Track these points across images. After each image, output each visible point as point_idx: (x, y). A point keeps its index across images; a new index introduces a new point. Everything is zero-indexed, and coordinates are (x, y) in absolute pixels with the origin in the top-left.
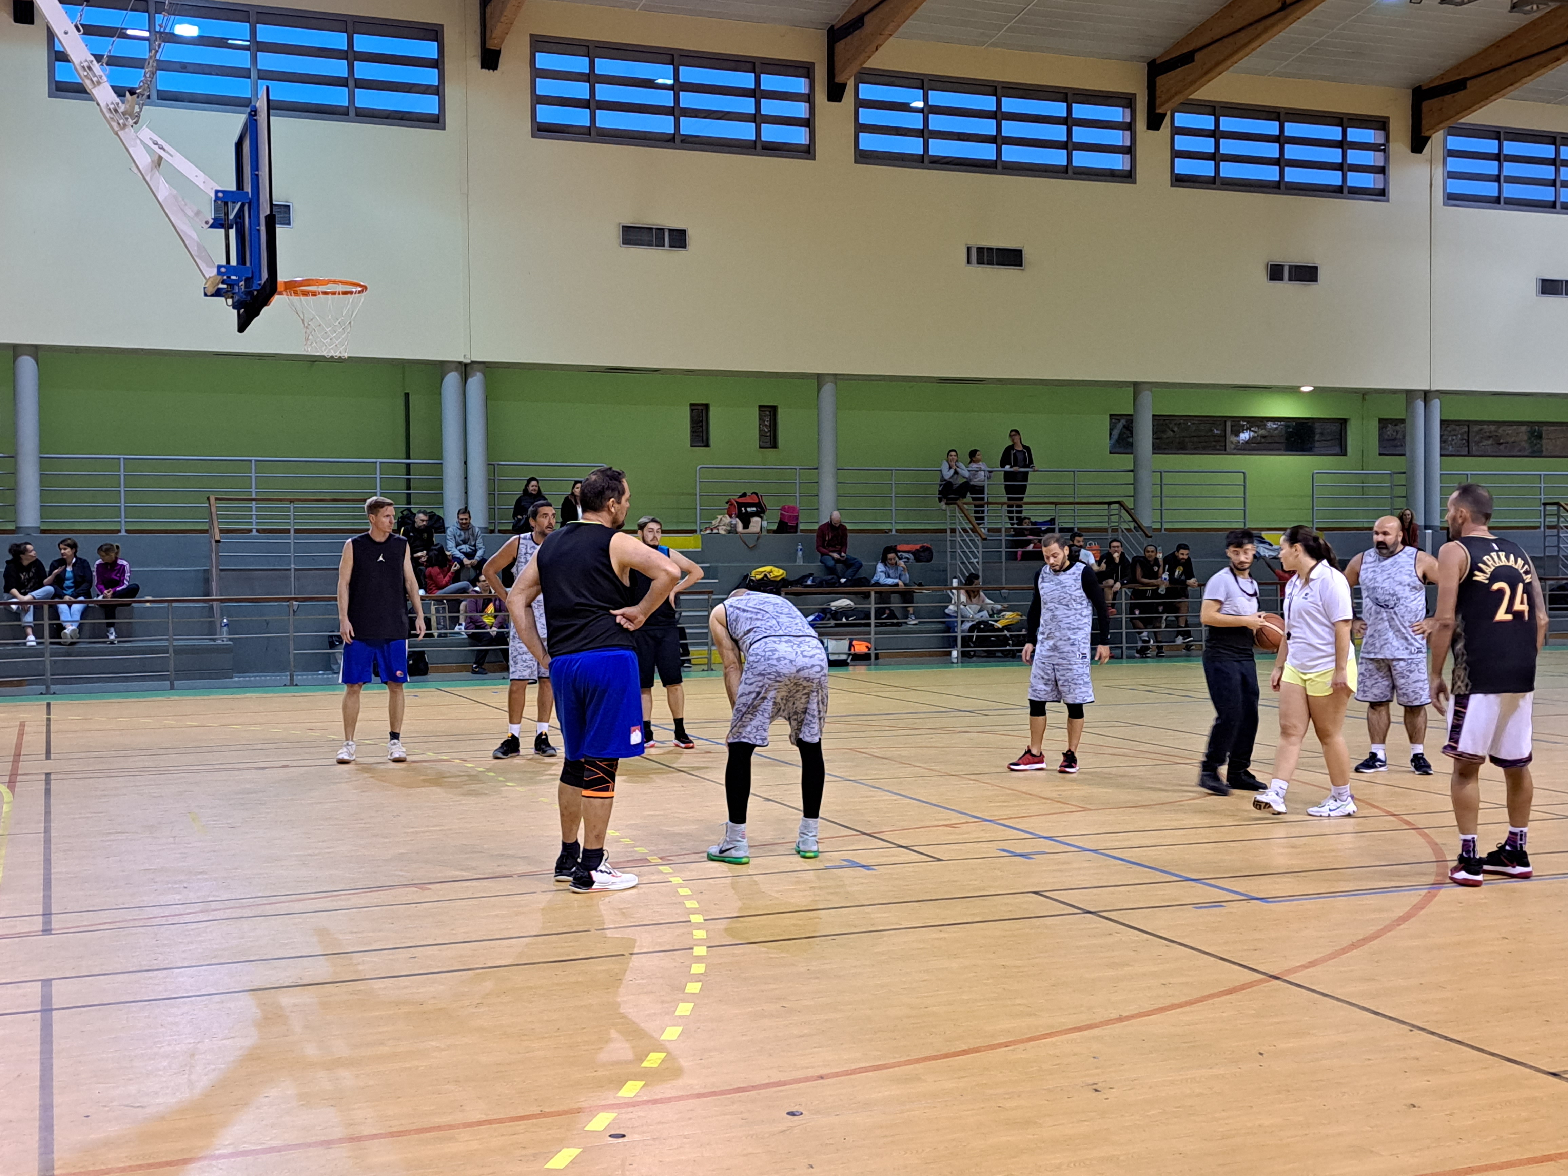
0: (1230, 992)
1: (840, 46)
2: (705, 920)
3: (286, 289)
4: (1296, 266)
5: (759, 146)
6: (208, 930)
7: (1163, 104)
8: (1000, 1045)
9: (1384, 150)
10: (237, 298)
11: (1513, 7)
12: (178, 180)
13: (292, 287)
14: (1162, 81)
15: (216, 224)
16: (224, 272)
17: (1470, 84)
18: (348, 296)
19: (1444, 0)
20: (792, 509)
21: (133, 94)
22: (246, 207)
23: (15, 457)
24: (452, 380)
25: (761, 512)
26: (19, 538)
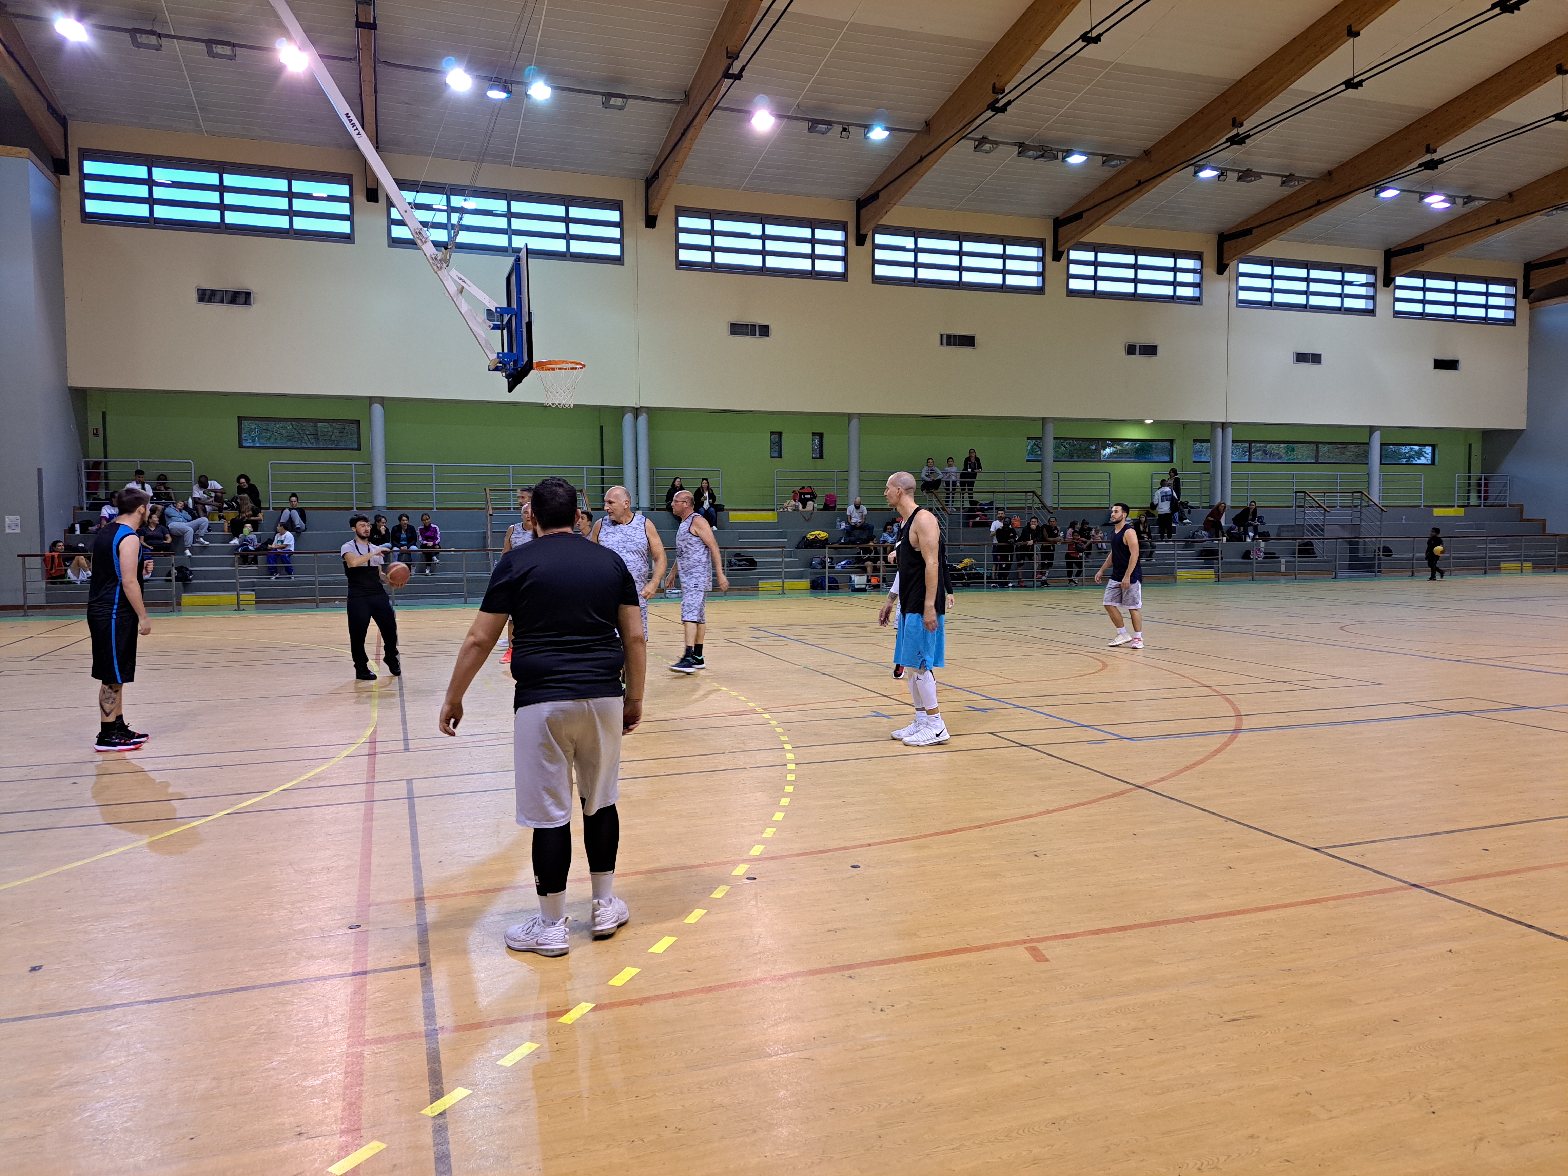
0: (1113, 796)
1: (864, 211)
2: (793, 747)
3: (537, 367)
4: (1144, 346)
5: (813, 273)
7: (1062, 245)
9: (1200, 273)
10: (508, 372)
11: (1283, 183)
12: (472, 300)
13: (541, 365)
14: (1062, 230)
15: (495, 327)
16: (501, 356)
17: (1254, 231)
18: (574, 370)
19: (1240, 179)
20: (832, 496)
21: (446, 248)
22: (514, 317)
23: (370, 464)
24: (628, 418)
25: (813, 498)
26: (375, 513)
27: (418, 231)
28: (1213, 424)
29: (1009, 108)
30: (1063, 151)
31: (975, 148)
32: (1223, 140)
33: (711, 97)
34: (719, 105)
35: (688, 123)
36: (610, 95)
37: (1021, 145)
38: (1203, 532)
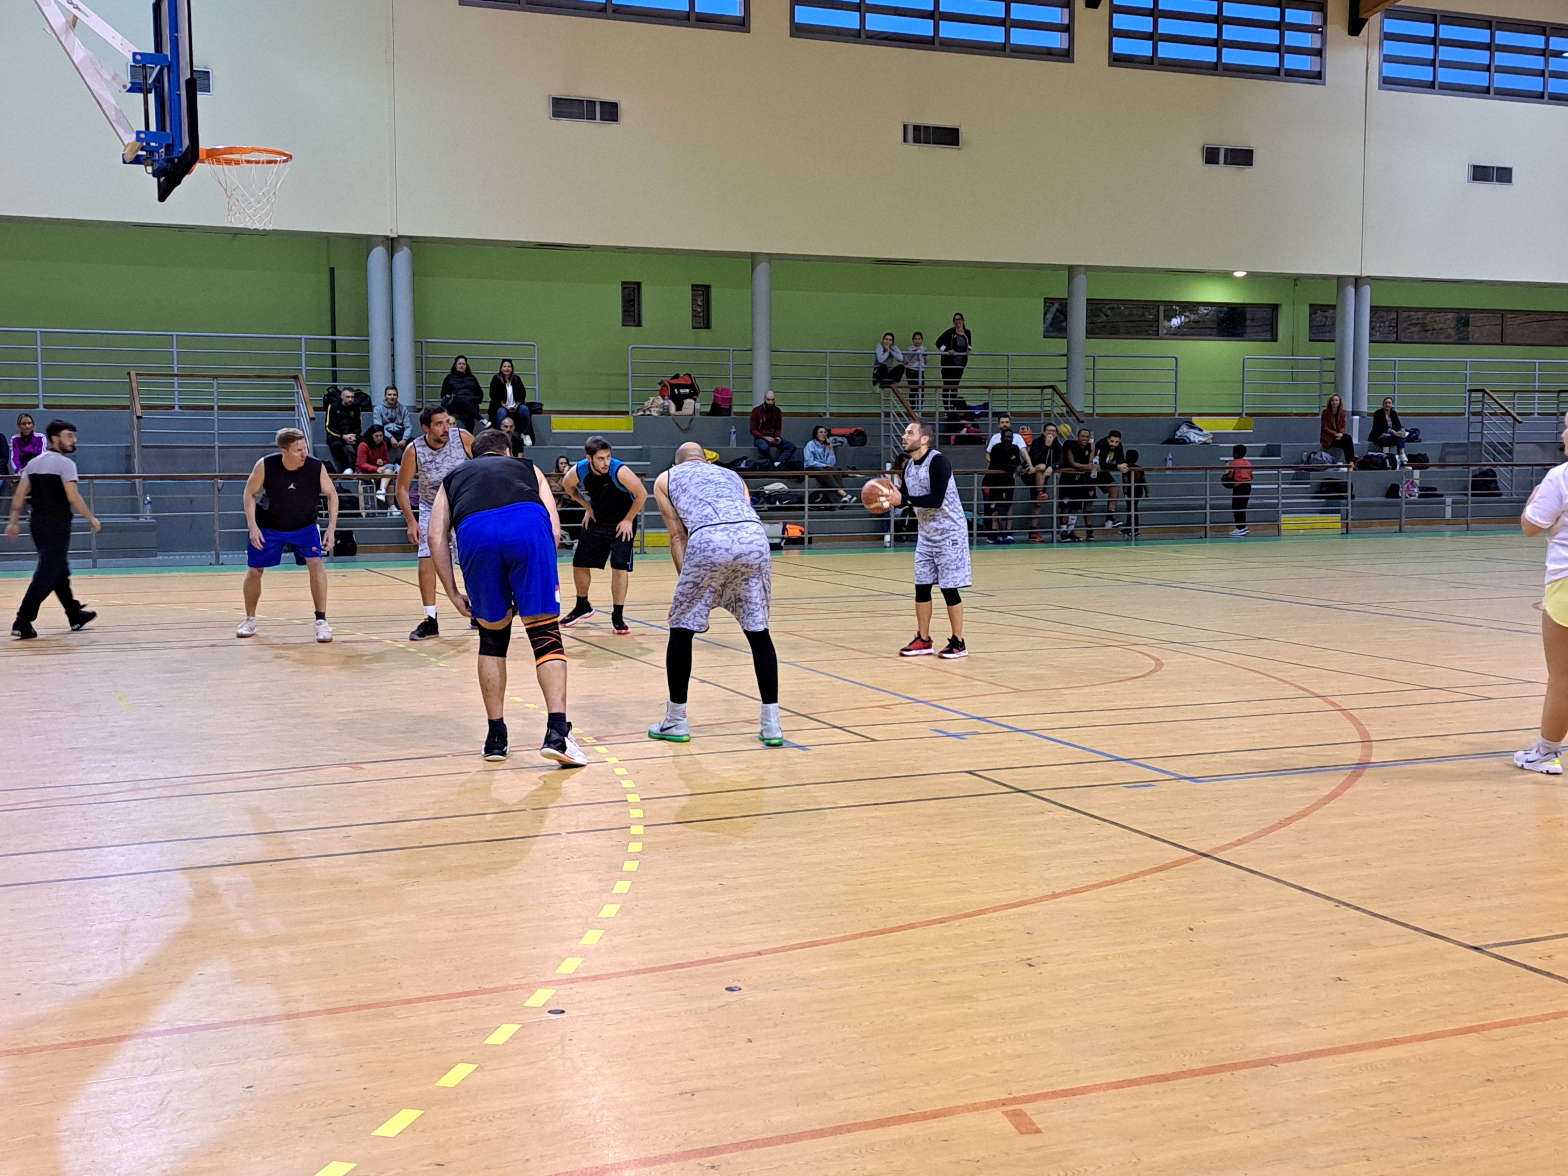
0: (1161, 869)
2: (641, 799)
3: (207, 157)
4: (1232, 150)
5: (692, 18)
6: (138, 809)
9: (1321, 32)
10: (156, 166)
13: (214, 155)
15: (135, 88)
16: (145, 137)
18: (273, 165)
20: (725, 391)
22: (165, 71)
24: (378, 254)
25: (694, 394)
28: (1340, 279)
38: (1324, 454)
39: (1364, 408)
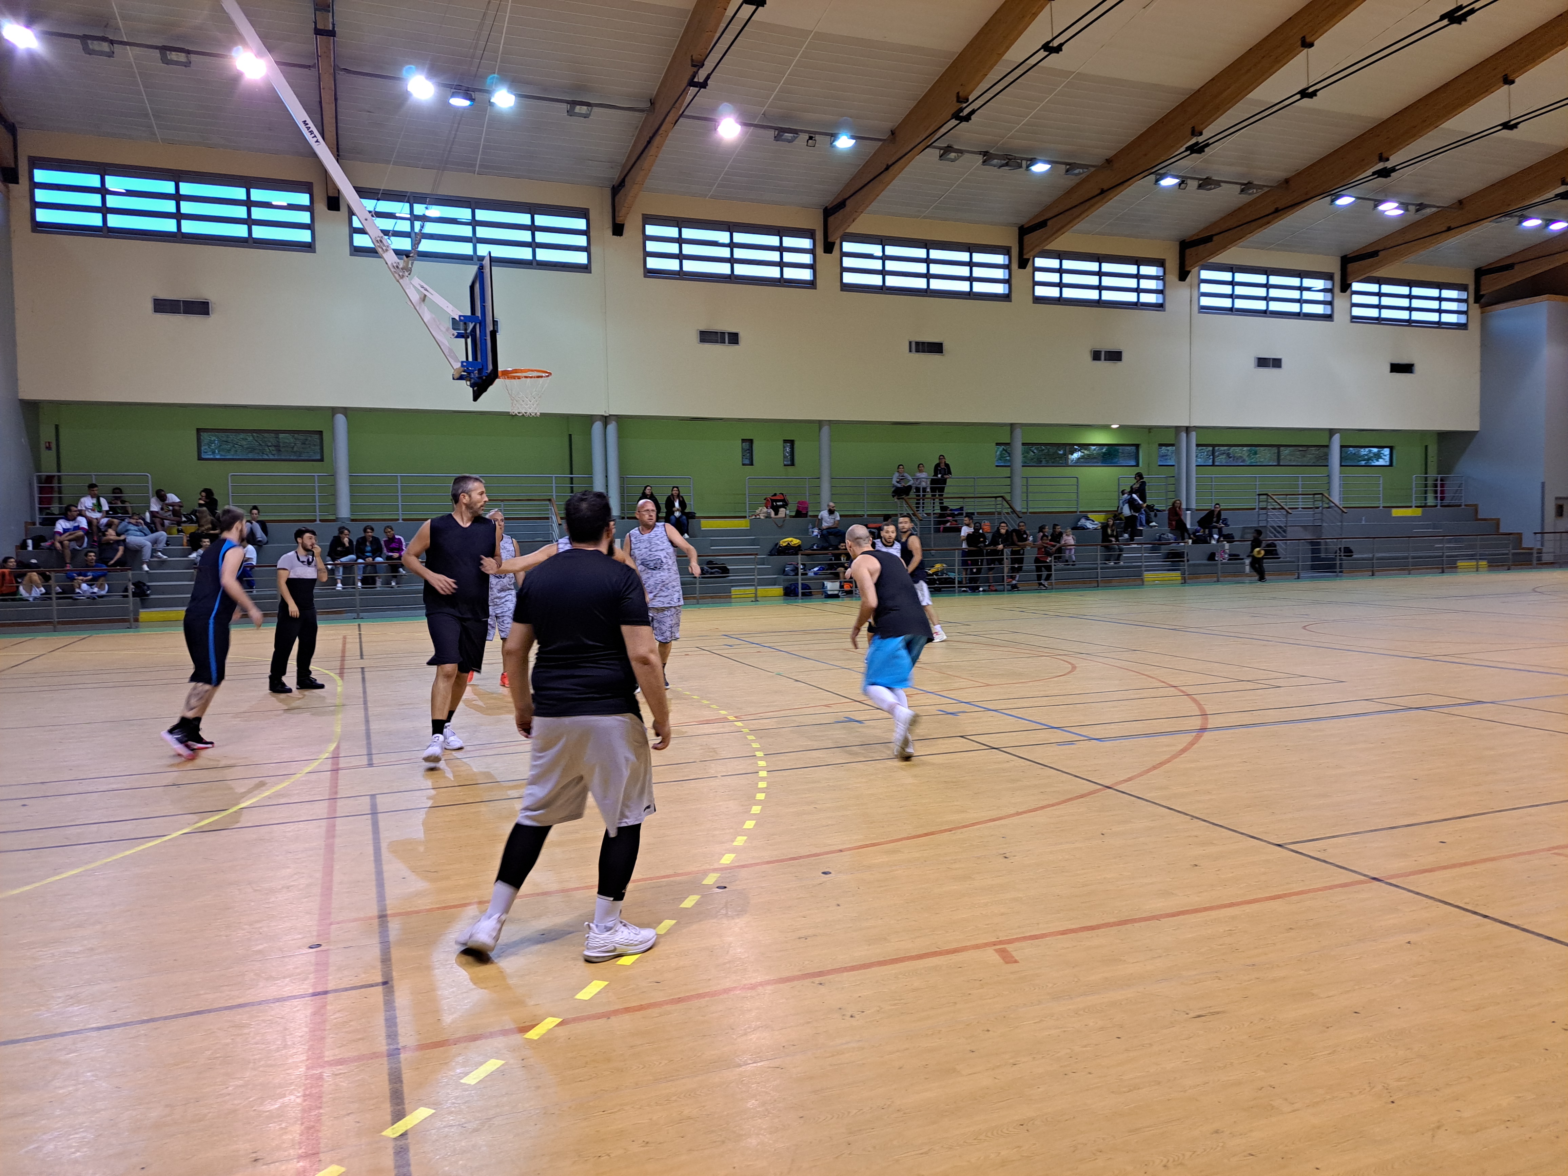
0: (1082, 796)
1: (831, 219)
2: (765, 755)
3: (502, 375)
4: (1109, 352)
5: (782, 281)
7: (1028, 253)
8: (946, 831)
9: (1162, 279)
10: (473, 381)
11: (1242, 191)
12: (436, 309)
13: (506, 374)
14: (1027, 238)
15: (459, 336)
16: (465, 365)
17: (1215, 238)
18: (540, 379)
19: (1200, 187)
21: (408, 256)
22: (478, 325)
23: (333, 476)
24: (598, 426)
25: (785, 505)
26: (339, 524)
27: (378, 239)
28: (1178, 429)
29: (973, 117)
30: (1027, 160)
31: (940, 157)
32: (1183, 149)
33: (677, 105)
34: (685, 113)
35: (653, 131)
36: (574, 103)
37: (985, 153)
38: (1170, 535)
39: (1193, 506)
